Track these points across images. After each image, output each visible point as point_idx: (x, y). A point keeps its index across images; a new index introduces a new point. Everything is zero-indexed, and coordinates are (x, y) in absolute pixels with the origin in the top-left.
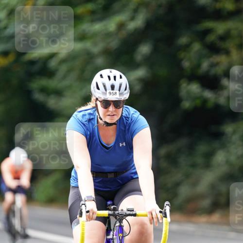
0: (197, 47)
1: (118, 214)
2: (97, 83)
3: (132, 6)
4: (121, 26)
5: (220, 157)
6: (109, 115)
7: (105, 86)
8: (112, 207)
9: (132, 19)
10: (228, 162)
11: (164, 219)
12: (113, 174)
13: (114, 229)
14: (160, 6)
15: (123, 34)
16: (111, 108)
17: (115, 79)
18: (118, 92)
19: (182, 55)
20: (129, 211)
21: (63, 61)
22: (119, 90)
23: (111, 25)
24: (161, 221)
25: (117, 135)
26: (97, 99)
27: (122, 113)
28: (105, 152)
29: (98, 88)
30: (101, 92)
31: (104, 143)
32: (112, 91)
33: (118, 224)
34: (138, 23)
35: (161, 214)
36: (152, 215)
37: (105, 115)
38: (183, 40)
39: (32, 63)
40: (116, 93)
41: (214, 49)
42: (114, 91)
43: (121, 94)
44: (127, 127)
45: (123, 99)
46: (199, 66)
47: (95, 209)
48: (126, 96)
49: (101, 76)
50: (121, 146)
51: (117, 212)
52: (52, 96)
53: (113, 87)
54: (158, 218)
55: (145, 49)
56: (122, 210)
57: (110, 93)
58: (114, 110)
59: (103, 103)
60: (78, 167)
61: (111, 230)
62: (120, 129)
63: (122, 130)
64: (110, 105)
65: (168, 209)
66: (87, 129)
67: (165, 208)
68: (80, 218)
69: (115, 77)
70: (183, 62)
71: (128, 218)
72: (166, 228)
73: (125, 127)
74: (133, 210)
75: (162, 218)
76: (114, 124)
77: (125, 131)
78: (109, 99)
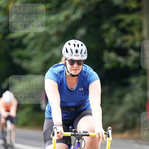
0: (114, 30)
1: (77, 134)
2: (66, 49)
3: (74, 5)
4: (67, 18)
5: (128, 98)
6: (73, 70)
7: (71, 51)
8: (73, 130)
9: (74, 13)
10: (133, 101)
11: (108, 138)
12: (74, 108)
13: (74, 144)
14: (91, 5)
15: (69, 22)
16: (75, 65)
17: (78, 46)
18: (80, 54)
19: (105, 35)
20: (84, 132)
21: (32, 39)
22: (81, 53)
23: (61, 17)
24: (105, 140)
25: (78, 83)
26: (66, 59)
27: (82, 69)
28: (70, 93)
29: (67, 52)
30: (69, 54)
31: (69, 87)
32: (76, 54)
33: (77, 141)
34: (78, 15)
35: (106, 135)
36: (99, 135)
37: (71, 70)
38: (105, 26)
39: (13, 40)
40: (79, 55)
41: (124, 32)
42: (78, 54)
43: (82, 56)
44: (85, 78)
45: (83, 59)
46: (115, 42)
47: (62, 131)
48: (85, 57)
49: (69, 44)
50: (80, 90)
51: (77, 133)
52: (25, 60)
53: (77, 51)
54: (103, 138)
55: (82, 32)
56: (80, 132)
57: (75, 55)
58: (77, 66)
59: (70, 62)
60: (52, 103)
61: (71, 145)
62: (80, 79)
63: (81, 80)
64: (75, 63)
65: (110, 132)
66: (59, 79)
67: (108, 131)
68: (53, 137)
69: (78, 45)
70: (105, 40)
71: (84, 137)
72: (109, 144)
73: (84, 78)
74: (87, 132)
75: (106, 138)
76: (77, 75)
77: (83, 80)
78: (74, 59)
